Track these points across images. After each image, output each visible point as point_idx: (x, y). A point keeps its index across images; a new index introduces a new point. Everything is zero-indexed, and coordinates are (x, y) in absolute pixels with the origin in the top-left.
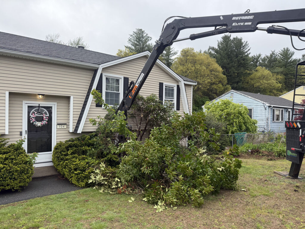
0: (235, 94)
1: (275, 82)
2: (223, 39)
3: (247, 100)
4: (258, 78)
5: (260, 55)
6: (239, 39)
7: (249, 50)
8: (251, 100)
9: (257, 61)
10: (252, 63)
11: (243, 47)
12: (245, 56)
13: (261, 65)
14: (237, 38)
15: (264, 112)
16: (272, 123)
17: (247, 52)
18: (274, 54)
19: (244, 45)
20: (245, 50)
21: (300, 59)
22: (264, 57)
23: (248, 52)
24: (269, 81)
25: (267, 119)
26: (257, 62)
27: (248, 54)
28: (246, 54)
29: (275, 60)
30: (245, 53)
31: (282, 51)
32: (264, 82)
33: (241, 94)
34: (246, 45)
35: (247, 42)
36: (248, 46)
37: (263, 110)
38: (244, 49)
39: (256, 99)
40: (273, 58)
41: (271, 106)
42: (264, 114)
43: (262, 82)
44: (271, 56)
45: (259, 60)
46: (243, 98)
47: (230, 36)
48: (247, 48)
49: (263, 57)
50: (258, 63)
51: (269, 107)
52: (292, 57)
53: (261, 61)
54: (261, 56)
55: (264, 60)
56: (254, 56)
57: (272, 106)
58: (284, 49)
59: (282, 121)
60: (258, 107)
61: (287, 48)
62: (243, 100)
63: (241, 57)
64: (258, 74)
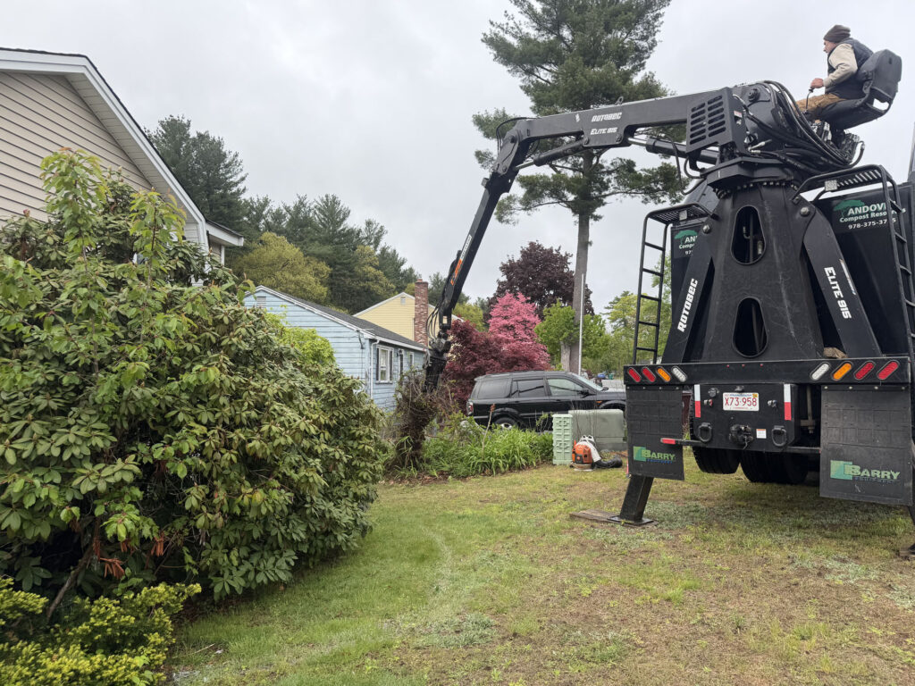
0: (270, 298)
1: (312, 279)
2: (163, 126)
3: (309, 319)
4: (268, 265)
5: (266, 202)
6: (214, 140)
7: (243, 179)
8: (322, 319)
9: (260, 216)
10: (245, 218)
11: (226, 166)
12: (232, 194)
13: (269, 227)
14: (208, 137)
15: (358, 355)
16: (376, 386)
17: (236, 184)
18: (304, 206)
19: (227, 161)
20: (231, 177)
21: (360, 231)
22: (278, 210)
23: (239, 185)
24: (298, 277)
25: (366, 376)
26: (259, 220)
27: (238, 190)
28: (234, 190)
29: (307, 222)
30: (233, 186)
31: (322, 200)
32: (287, 276)
33: (292, 300)
34: (234, 162)
35: (236, 156)
36: (241, 167)
37: (355, 350)
38: (230, 175)
39: (336, 319)
40: (301, 215)
41: (376, 341)
42: (357, 360)
43: (280, 277)
44: (298, 209)
45: (264, 213)
46: (297, 313)
47: (189, 126)
48: (236, 174)
49: (275, 205)
50: (263, 221)
51: (372, 341)
52: (345, 222)
53: (270, 220)
54: (270, 204)
55: (278, 216)
56: (252, 201)
57: (379, 339)
58: (327, 196)
59: (391, 382)
60: (341, 340)
61: (334, 198)
62: (297, 319)
63: (223, 196)
64: (270, 254)
